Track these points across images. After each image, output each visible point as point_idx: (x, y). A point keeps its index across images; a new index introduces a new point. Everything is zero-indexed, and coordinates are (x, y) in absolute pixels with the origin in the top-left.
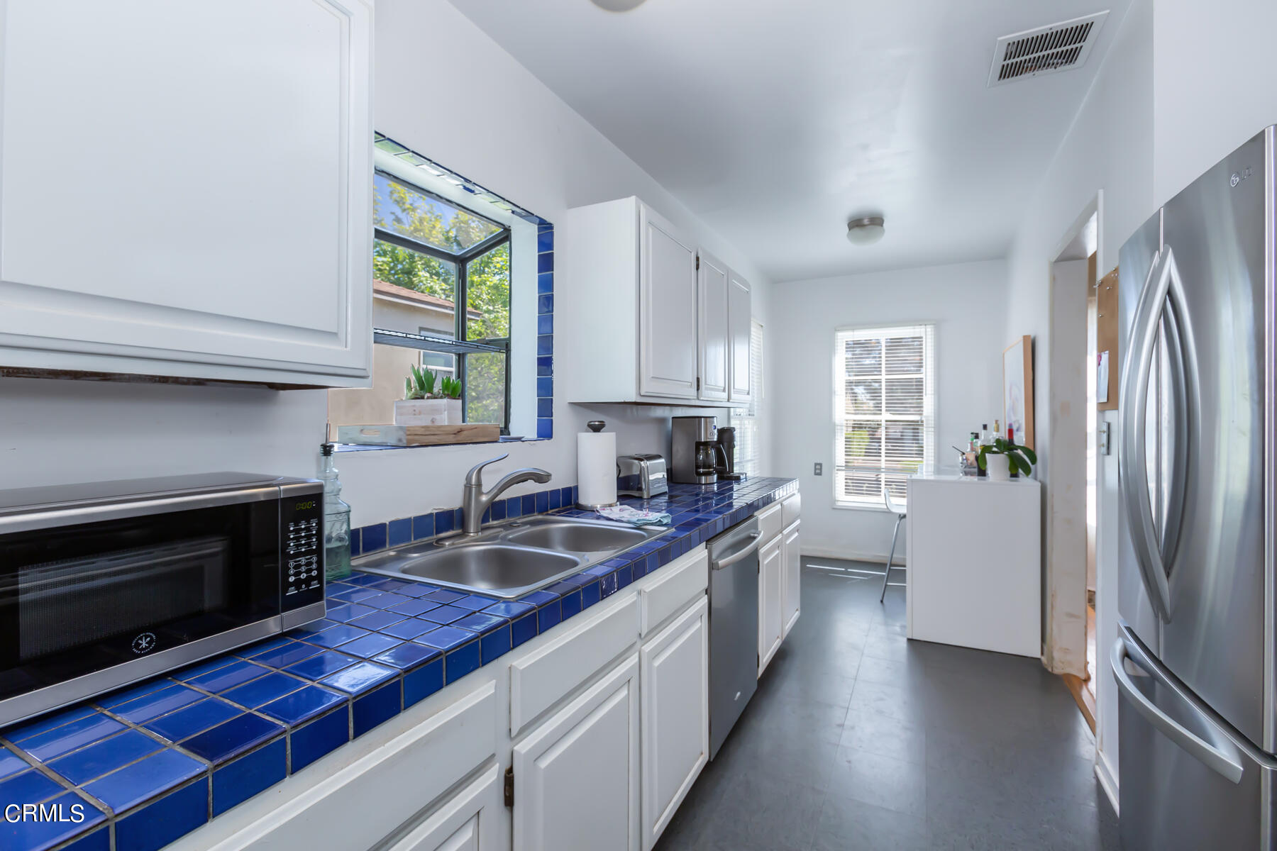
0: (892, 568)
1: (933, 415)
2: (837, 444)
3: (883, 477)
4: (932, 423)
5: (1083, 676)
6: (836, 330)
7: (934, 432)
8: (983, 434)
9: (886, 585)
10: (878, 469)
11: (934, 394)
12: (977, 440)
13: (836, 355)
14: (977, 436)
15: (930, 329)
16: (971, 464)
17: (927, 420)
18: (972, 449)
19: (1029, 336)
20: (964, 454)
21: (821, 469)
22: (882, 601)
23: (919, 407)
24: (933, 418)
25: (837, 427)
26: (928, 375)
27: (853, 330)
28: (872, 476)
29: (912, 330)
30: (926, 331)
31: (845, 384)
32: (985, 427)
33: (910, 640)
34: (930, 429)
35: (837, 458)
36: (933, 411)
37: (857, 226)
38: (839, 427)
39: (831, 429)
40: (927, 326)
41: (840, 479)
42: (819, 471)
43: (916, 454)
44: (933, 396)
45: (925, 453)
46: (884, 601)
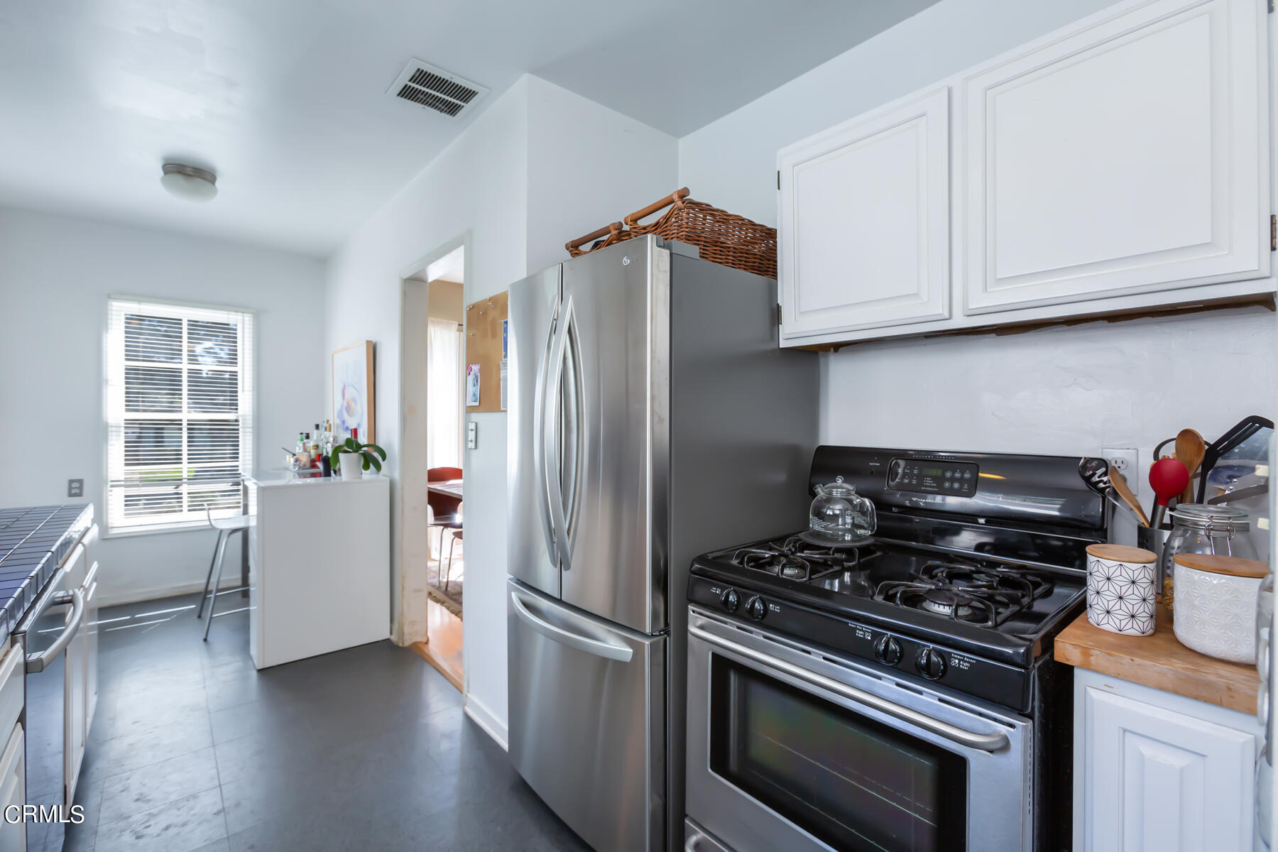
0: (218, 594)
1: (251, 413)
2: (110, 452)
3: (185, 489)
4: (250, 423)
5: (424, 640)
6: (109, 298)
7: (253, 432)
8: (315, 435)
9: (211, 618)
10: (178, 482)
11: (253, 391)
12: (308, 440)
13: (110, 331)
14: (308, 437)
15: (248, 319)
16: (304, 465)
17: (244, 420)
18: (305, 450)
19: (371, 341)
20: (295, 455)
21: (81, 488)
22: (205, 640)
23: (234, 406)
24: (251, 418)
25: (110, 429)
26: (245, 370)
27: (140, 302)
28: (170, 489)
29: (226, 316)
30: (243, 320)
31: (124, 371)
32: (317, 427)
33: (260, 671)
34: (248, 430)
35: (110, 471)
36: (251, 409)
37: (179, 172)
38: (114, 429)
39: (101, 431)
40: (245, 314)
41: (116, 499)
42: (77, 491)
43: (231, 458)
44: (251, 393)
45: (240, 456)
46: (209, 639)
